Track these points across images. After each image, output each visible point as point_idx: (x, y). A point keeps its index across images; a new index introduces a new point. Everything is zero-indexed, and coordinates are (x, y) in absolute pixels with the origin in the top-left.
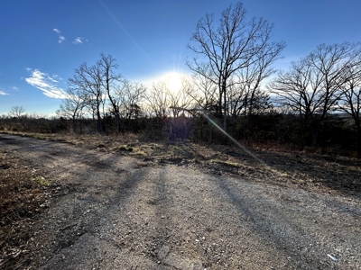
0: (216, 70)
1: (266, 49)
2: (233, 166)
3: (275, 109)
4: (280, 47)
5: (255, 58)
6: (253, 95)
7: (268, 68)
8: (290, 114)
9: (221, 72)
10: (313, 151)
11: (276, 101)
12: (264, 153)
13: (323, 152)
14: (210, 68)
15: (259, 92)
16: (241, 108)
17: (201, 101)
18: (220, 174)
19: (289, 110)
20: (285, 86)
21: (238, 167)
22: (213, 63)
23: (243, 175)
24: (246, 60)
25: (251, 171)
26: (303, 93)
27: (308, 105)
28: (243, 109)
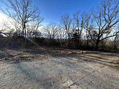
0: (20, 18)
1: (40, 18)
2: (26, 57)
3: (43, 36)
4: (43, 19)
5: (36, 19)
6: (36, 31)
7: (40, 24)
8: (47, 38)
9: (23, 20)
10: (52, 48)
11: (43, 34)
12: (40, 50)
13: (53, 48)
14: (17, 16)
15: (38, 31)
16: (32, 35)
17: (13, 30)
18: (19, 62)
19: (47, 37)
20: (45, 30)
21: (28, 57)
22: (18, 15)
23: (30, 59)
24: (33, 19)
25: (33, 57)
26: (49, 33)
27: (50, 36)
28: (33, 36)
